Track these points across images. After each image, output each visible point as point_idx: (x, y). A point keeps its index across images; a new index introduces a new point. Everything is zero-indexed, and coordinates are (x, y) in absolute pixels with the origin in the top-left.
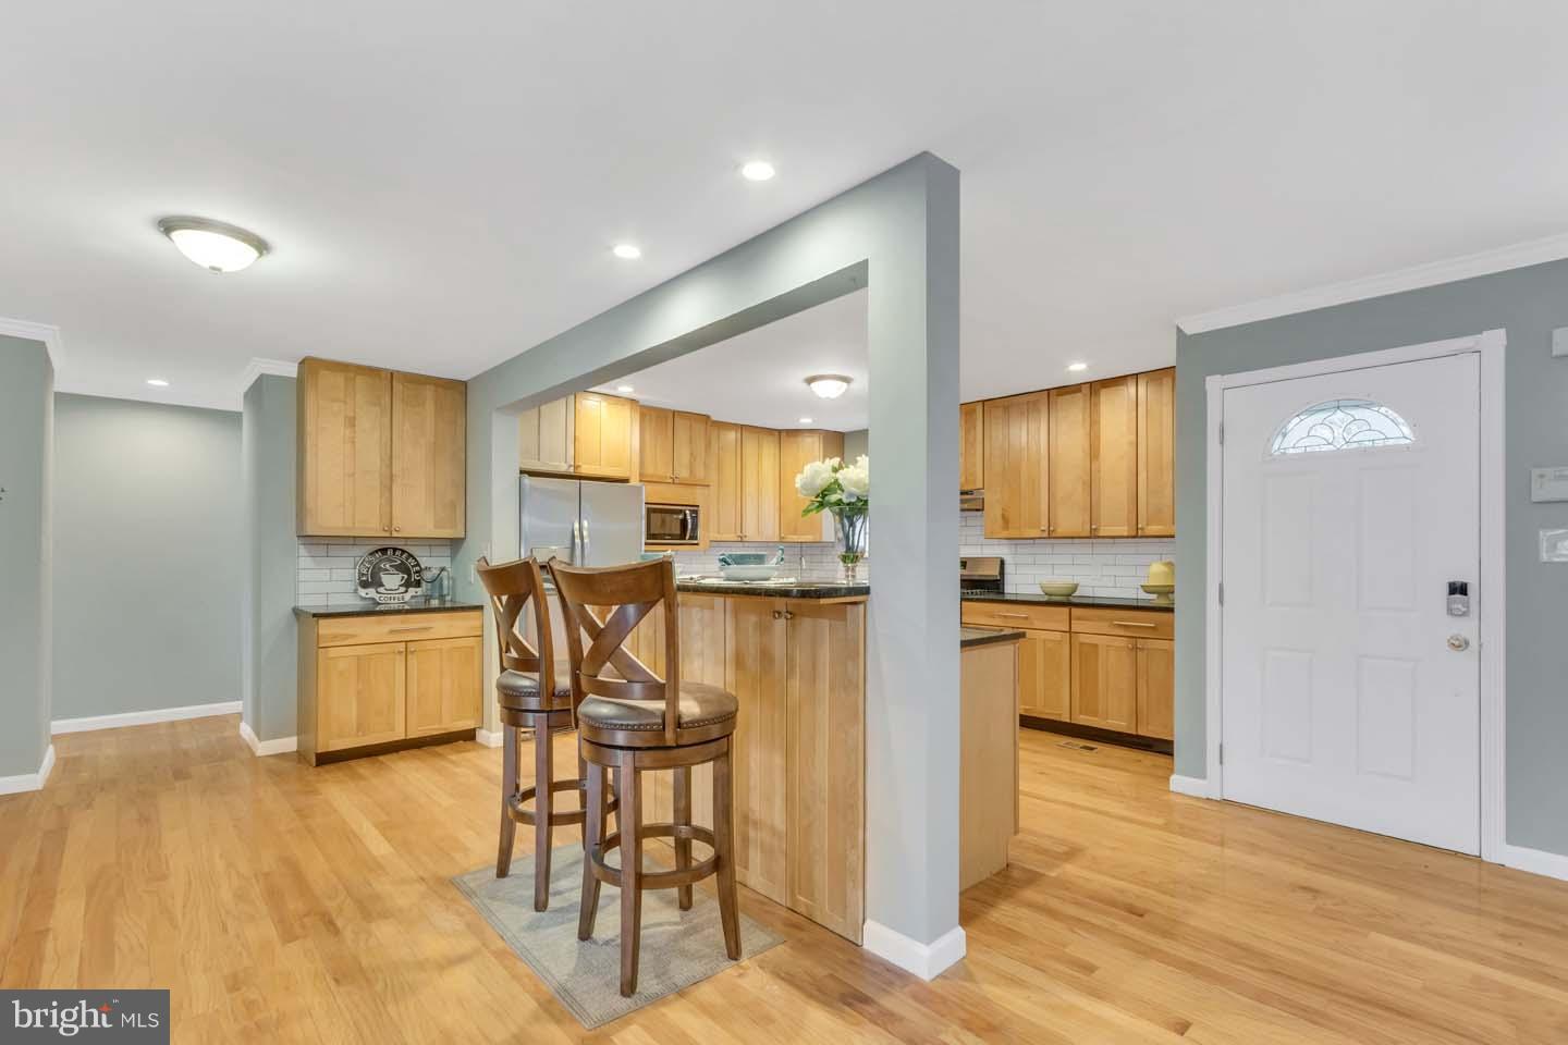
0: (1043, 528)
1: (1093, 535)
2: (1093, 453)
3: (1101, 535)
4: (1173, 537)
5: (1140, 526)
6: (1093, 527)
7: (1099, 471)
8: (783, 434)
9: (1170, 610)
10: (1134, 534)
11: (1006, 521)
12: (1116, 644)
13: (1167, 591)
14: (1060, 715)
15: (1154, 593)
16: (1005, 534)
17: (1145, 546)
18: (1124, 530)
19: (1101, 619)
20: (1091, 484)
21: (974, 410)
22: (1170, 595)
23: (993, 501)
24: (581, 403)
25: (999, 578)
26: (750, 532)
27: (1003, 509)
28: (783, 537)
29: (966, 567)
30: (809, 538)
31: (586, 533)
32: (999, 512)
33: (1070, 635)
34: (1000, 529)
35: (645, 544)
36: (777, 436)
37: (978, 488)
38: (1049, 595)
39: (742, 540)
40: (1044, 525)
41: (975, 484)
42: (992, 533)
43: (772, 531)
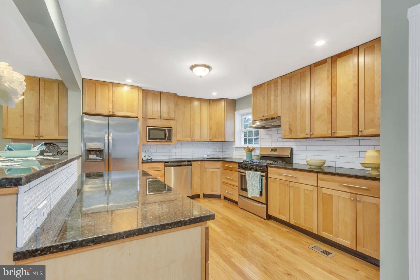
0: (307, 133)
1: (333, 137)
2: (333, 93)
3: (337, 135)
4: (379, 135)
5: (360, 130)
6: (333, 131)
7: (336, 102)
8: (211, 102)
9: (377, 179)
10: (356, 134)
11: (290, 130)
12: (343, 196)
13: (377, 168)
14: (312, 229)
15: (369, 168)
16: (290, 136)
17: (364, 141)
18: (350, 133)
19: (334, 181)
20: (332, 109)
21: (277, 81)
22: (379, 169)
23: (285, 121)
24: (115, 88)
25: (290, 157)
26: (197, 138)
27: (289, 125)
28: (211, 140)
29: (276, 151)
30: (220, 140)
31: (110, 138)
32: (288, 126)
33: (318, 188)
34: (288, 134)
35: (147, 142)
36: (208, 102)
37: (279, 116)
38: (310, 166)
39: (193, 140)
40: (308, 132)
41: (278, 114)
42: (284, 136)
43: (206, 137)
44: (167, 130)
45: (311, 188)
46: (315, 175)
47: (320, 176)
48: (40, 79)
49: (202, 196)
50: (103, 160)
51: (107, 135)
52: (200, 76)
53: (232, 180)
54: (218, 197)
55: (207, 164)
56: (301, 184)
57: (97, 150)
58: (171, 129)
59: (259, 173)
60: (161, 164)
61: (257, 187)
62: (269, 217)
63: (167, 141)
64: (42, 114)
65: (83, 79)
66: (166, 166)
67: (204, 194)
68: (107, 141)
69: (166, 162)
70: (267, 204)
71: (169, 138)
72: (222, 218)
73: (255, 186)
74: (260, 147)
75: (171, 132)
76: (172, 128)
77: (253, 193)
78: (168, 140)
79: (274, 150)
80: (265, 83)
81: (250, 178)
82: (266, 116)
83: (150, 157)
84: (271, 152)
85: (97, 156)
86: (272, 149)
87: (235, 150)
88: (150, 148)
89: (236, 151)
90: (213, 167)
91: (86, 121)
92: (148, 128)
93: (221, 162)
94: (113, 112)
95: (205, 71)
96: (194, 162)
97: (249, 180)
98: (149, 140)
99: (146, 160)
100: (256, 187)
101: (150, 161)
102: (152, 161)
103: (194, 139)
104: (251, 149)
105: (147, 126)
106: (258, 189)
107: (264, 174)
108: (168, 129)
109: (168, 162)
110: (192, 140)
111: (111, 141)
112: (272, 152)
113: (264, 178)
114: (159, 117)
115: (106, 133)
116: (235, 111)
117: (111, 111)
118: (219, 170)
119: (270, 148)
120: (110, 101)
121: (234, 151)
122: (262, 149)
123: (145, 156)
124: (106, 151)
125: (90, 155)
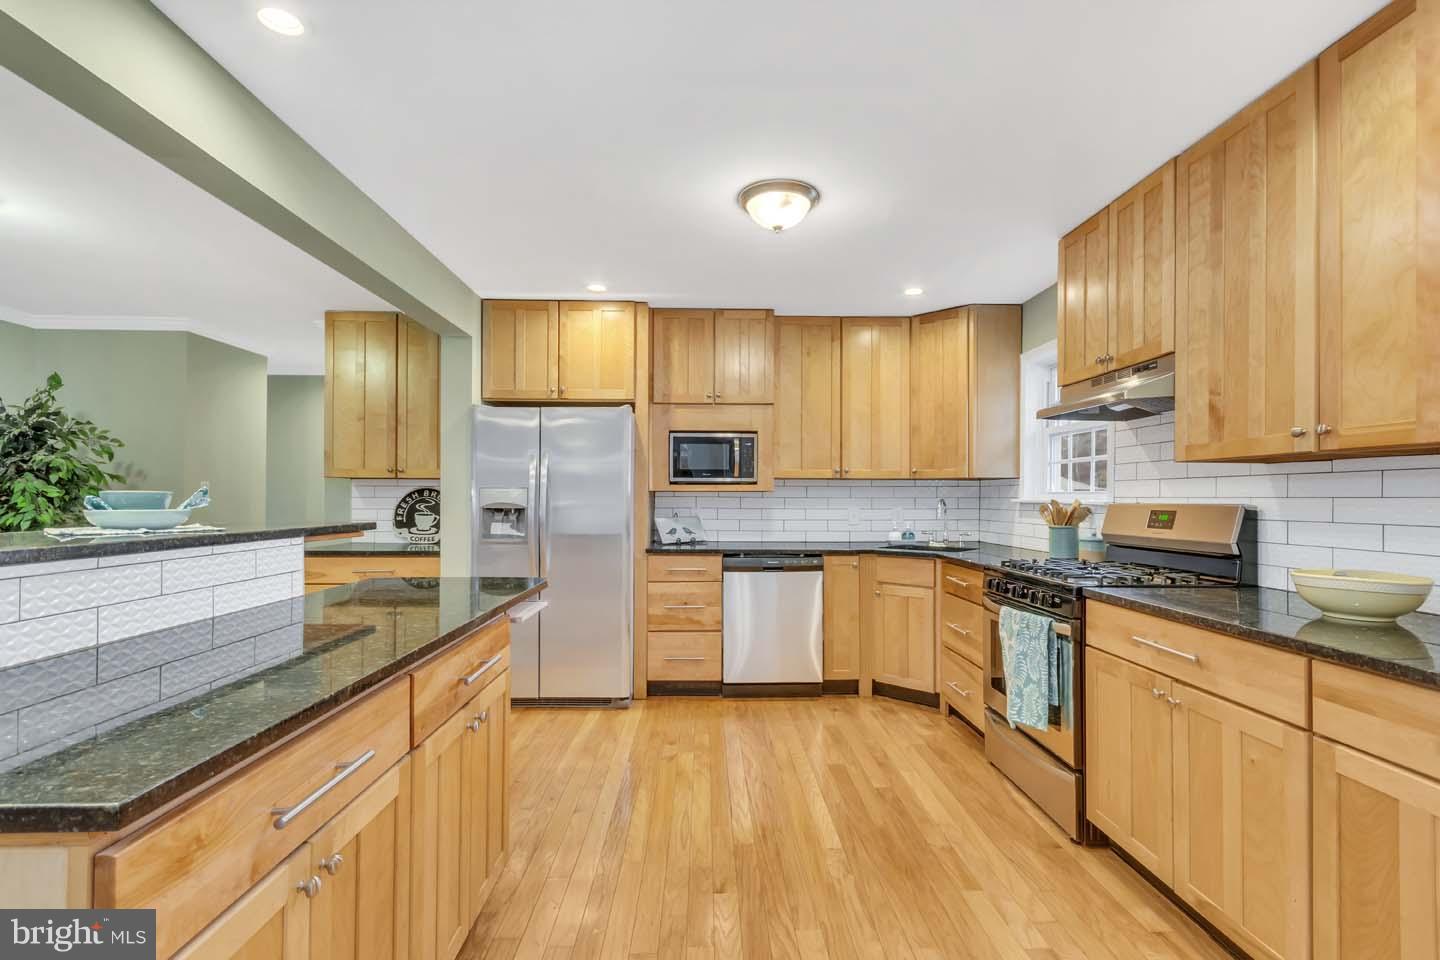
0: (1302, 430)
11: (1215, 414)
16: (1215, 450)
21: (1160, 186)
23: (1190, 381)
24: (567, 315)
25: (1239, 557)
26: (856, 467)
27: (1212, 392)
28: (915, 472)
29: (1173, 523)
30: (950, 472)
31: (544, 471)
32: (1203, 401)
33: (1310, 743)
34: (1205, 439)
35: (671, 483)
36: (906, 325)
37: (1164, 352)
38: (1324, 609)
39: (841, 477)
40: (1305, 420)
41: (1160, 343)
42: (1189, 448)
43: (896, 460)
44: (737, 442)
45: (1275, 732)
46: (1299, 662)
47: (1326, 673)
48: (397, 316)
49: (865, 688)
50: (525, 541)
51: (535, 462)
52: (775, 228)
53: (967, 639)
54: (927, 701)
55: (885, 568)
56: (1228, 704)
57: (510, 510)
58: (753, 439)
59: (1045, 620)
60: (711, 559)
61: (1038, 683)
62: (1091, 837)
63: (739, 480)
64: (402, 410)
65: (483, 301)
66: (726, 568)
67: (874, 681)
68: (533, 481)
69: (727, 555)
70: (1080, 770)
71: (745, 470)
72: (880, 794)
73: (1029, 680)
74: (1111, 501)
75: (752, 446)
76: (756, 432)
77: (1020, 709)
78: (740, 476)
79: (1163, 517)
80: (1108, 207)
81: (1014, 639)
82: (1111, 359)
83: (693, 535)
84: (1149, 526)
85: (512, 527)
86: (1154, 513)
87: (1021, 516)
88: (694, 505)
89: (1024, 520)
90: (908, 582)
91: (482, 422)
92: (672, 435)
93: (938, 561)
94: (561, 392)
95: (786, 203)
96: (835, 559)
97: (1011, 647)
98: (674, 476)
99: (672, 544)
100: (1034, 683)
101: (688, 547)
102: (698, 547)
103: (847, 472)
104: (1070, 510)
105: (671, 432)
106: (1040, 691)
107: (1065, 628)
108: (740, 439)
109: (735, 554)
110: (838, 476)
111: (544, 480)
112: (1154, 527)
113: (1070, 649)
114: (709, 397)
115: (532, 458)
116: (1021, 352)
117: (555, 388)
118: (931, 592)
119: (1145, 506)
120: (554, 359)
121: (1017, 519)
122: (1114, 511)
123: (673, 532)
124: (530, 513)
125: (493, 524)
